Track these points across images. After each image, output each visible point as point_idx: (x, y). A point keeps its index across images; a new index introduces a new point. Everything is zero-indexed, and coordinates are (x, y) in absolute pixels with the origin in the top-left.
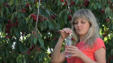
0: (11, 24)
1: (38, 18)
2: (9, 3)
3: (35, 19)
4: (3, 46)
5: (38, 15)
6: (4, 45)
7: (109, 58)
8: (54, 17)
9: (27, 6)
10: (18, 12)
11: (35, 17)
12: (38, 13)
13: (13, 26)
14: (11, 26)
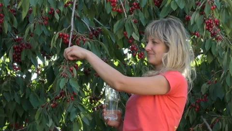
0: (21, 45)
1: (72, 39)
2: (16, 5)
3: (66, 40)
4: (8, 84)
5: (71, 33)
6: (10, 83)
7: (199, 100)
8: (96, 32)
9: (51, 12)
10: (35, 24)
11: (66, 36)
12: (72, 30)
13: (26, 48)
14: (21, 49)
